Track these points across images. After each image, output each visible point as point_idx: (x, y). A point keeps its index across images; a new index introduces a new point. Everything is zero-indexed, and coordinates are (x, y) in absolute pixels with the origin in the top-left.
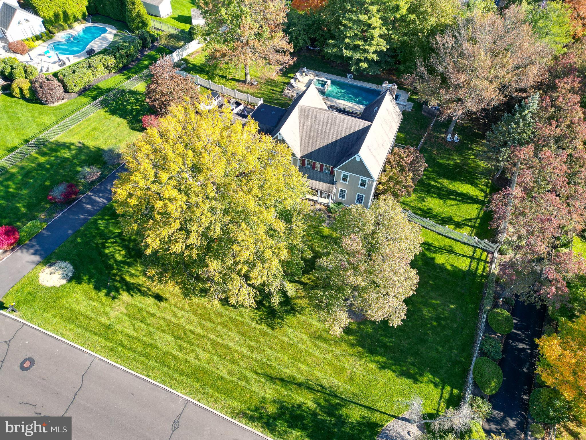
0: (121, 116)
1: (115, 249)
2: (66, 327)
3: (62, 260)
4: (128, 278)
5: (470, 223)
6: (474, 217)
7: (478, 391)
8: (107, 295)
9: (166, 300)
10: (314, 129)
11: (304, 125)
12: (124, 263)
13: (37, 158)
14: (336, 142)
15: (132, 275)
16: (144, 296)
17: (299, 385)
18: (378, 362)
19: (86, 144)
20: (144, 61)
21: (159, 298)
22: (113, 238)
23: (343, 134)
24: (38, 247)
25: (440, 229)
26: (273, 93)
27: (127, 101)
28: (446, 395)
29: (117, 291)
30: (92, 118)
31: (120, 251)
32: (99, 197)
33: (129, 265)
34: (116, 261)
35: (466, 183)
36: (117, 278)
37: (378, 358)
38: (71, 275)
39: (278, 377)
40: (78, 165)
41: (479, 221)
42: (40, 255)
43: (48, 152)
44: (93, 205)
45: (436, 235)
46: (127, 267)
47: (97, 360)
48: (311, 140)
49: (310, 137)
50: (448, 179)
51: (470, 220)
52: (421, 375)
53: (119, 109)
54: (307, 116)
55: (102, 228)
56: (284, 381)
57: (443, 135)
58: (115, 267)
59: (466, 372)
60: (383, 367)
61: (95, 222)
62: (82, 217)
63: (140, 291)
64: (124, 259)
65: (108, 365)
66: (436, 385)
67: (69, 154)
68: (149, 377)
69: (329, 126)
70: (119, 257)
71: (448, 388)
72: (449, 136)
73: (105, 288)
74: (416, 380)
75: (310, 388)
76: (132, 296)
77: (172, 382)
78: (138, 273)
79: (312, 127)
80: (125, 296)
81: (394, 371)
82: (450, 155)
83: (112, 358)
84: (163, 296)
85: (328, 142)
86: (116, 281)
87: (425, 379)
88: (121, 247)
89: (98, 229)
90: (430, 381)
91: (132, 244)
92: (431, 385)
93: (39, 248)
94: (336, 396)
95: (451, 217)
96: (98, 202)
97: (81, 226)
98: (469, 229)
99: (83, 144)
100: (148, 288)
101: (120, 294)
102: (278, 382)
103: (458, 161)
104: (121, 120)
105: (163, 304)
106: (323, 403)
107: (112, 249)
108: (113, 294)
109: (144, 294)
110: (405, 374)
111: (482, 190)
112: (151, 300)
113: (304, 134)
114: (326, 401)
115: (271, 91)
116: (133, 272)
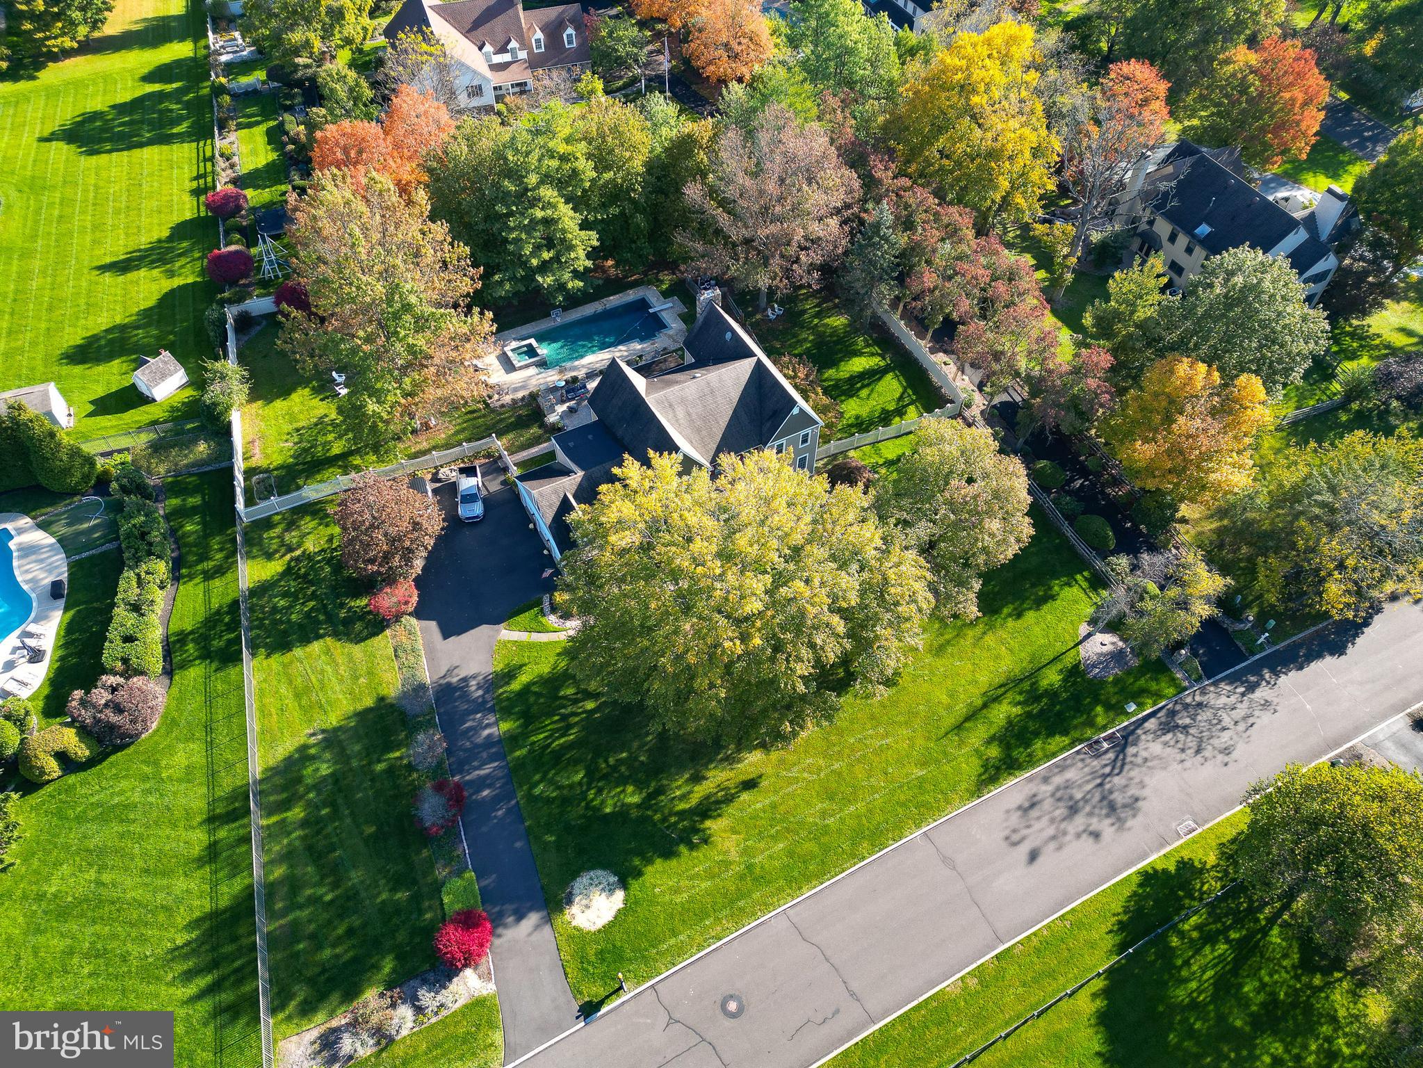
0: (306, 640)
1: (613, 797)
2: (705, 927)
3: (574, 879)
4: (682, 806)
5: (907, 401)
6: (901, 390)
7: (1104, 554)
8: (692, 847)
9: (760, 777)
10: (694, 416)
11: (677, 420)
12: (651, 796)
13: (284, 820)
14: (735, 411)
15: (683, 797)
16: (731, 801)
17: (985, 706)
18: (1010, 615)
19: (327, 726)
20: (182, 526)
21: (750, 785)
22: (589, 789)
23: (735, 395)
24: (509, 907)
25: (891, 430)
26: (475, 418)
27: (275, 610)
28: (1085, 585)
29: (697, 831)
30: (264, 685)
31: (623, 791)
32: (478, 768)
33: (660, 791)
34: (638, 806)
35: (850, 359)
36: (673, 819)
37: (1006, 611)
38: (616, 879)
39: (961, 719)
40: (370, 764)
41: (910, 392)
42: (531, 909)
43: (284, 795)
44: (489, 786)
45: (898, 441)
46: (663, 797)
47: (791, 912)
48: (704, 433)
49: (699, 431)
50: (830, 367)
51: (901, 398)
52: (1050, 588)
53: (285, 633)
54: (671, 406)
55: (554, 794)
56: (972, 715)
57: (758, 316)
58: (649, 813)
59: (1072, 549)
60: (1019, 615)
61: (531, 799)
62: (500, 813)
63: (718, 802)
64: (644, 795)
65: (808, 902)
66: (1070, 585)
67: (325, 766)
68: (864, 858)
69: (709, 398)
70: (635, 799)
71: (1079, 577)
72: (770, 312)
73: (678, 845)
74: (1053, 598)
75: (997, 699)
76: (719, 815)
77: (890, 835)
78: (688, 788)
79: (689, 415)
80: (712, 826)
81: (1030, 609)
82: (795, 336)
83: (804, 889)
84: (751, 776)
85: (727, 419)
86: (676, 823)
87: (1056, 588)
88: (617, 787)
89: (549, 801)
90: (1061, 587)
91: (623, 769)
92: (1067, 589)
93: (514, 906)
94: (1021, 680)
95: (883, 409)
96: (488, 776)
97: (522, 821)
98: (912, 408)
99: (323, 731)
100: (722, 790)
101: (704, 830)
102: (967, 725)
103: (811, 338)
104: (316, 647)
105: (764, 783)
106: (1020, 698)
107: (610, 802)
108: (695, 840)
109: (729, 799)
110: (1039, 603)
111: (873, 355)
112: (745, 796)
113: (688, 431)
114: (1020, 693)
115: (469, 416)
116: (678, 793)
